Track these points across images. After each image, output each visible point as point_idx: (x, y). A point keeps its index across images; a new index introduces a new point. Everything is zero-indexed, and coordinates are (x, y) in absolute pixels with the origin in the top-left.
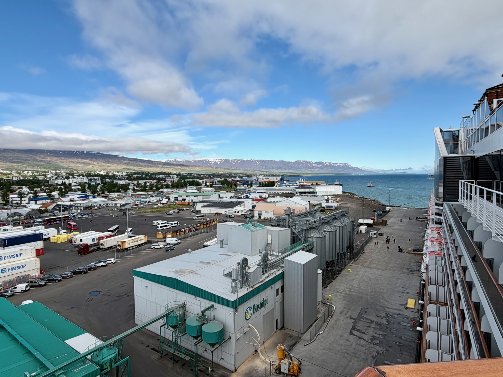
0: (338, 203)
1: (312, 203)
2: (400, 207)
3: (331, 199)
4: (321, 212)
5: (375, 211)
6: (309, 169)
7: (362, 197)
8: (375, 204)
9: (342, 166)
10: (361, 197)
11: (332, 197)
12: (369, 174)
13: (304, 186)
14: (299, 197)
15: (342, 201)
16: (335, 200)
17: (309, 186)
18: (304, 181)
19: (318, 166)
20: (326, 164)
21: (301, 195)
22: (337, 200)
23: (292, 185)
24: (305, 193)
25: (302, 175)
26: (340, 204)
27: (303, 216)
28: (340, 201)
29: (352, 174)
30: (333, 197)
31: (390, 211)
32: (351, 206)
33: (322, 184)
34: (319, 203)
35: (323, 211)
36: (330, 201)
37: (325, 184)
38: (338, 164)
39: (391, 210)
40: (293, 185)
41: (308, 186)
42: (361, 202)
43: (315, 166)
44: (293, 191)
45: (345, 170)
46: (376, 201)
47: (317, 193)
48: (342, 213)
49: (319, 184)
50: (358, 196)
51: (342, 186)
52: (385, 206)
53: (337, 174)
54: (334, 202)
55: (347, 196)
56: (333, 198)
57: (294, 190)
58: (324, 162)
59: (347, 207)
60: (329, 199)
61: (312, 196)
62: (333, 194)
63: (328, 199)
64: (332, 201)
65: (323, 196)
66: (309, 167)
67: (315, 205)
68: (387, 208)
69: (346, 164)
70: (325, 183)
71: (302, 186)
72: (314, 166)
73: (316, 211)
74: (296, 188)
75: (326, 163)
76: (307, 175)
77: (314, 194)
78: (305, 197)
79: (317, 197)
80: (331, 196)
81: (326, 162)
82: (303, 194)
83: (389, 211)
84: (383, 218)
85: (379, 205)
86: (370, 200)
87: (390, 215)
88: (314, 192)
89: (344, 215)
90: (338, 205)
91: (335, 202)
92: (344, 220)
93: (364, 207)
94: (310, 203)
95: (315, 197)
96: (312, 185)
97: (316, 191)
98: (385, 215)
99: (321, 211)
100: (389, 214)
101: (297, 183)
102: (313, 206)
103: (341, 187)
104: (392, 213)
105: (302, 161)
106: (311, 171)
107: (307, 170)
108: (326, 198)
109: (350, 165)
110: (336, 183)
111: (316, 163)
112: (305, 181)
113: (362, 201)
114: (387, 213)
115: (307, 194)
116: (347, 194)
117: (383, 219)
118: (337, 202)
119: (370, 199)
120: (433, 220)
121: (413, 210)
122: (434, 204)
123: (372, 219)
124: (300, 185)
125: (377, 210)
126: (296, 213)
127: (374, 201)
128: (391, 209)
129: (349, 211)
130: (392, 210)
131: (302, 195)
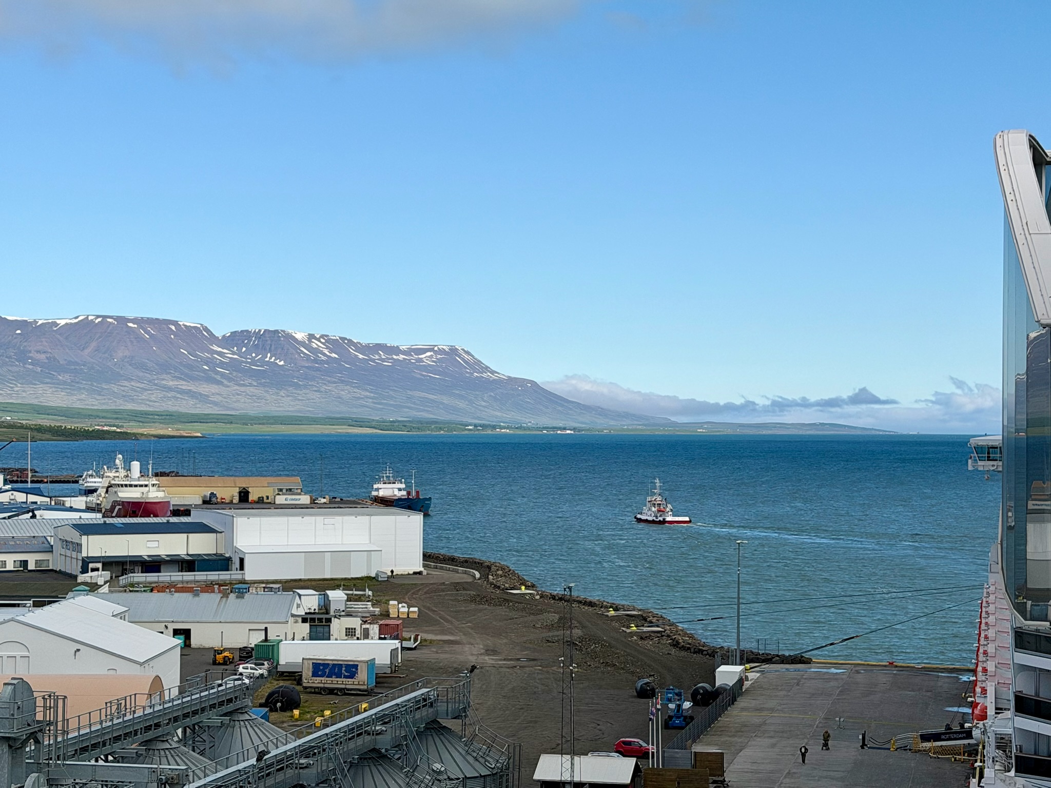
0: (396, 643)
1: (208, 643)
2: (808, 661)
3: (349, 615)
4: (273, 709)
5: (646, 693)
6: (184, 385)
7: (558, 591)
8: (648, 644)
9: (427, 368)
10: (553, 597)
11: (349, 599)
12: (605, 426)
13: (147, 514)
14: (103, 597)
15: (423, 621)
16: (374, 619)
17: (187, 513)
18: (144, 473)
19: (254, 363)
20: (316, 351)
21: (123, 580)
22: (386, 615)
23: (49, 508)
24: (152, 565)
25: (132, 428)
26: (410, 644)
27: (133, 746)
28: (408, 621)
29: (494, 427)
30: (359, 599)
31: (741, 694)
32: (488, 660)
33: (280, 500)
34: (256, 639)
35: (290, 703)
36: (338, 626)
37: (305, 499)
38: (396, 350)
39: (747, 684)
40: (61, 507)
41: (176, 513)
42: (551, 627)
43: (233, 365)
44: (58, 549)
45: (446, 400)
46: (651, 624)
47: (242, 567)
48: (425, 712)
49: (260, 501)
50: (533, 586)
51: (426, 515)
52: (712, 653)
53: (393, 425)
54: (366, 635)
55: (457, 586)
56: (359, 606)
57: (66, 543)
58: (299, 336)
59: (458, 671)
60: (333, 608)
61: (208, 587)
62: (358, 571)
63: (325, 607)
64: (354, 623)
65: (291, 586)
66: (189, 372)
67: (226, 662)
68: (723, 668)
69: (453, 351)
70: (303, 491)
71: (134, 515)
72: (222, 365)
73: (231, 707)
74: (87, 529)
75: (315, 344)
76: (170, 431)
77: (224, 576)
78: (156, 595)
79: (241, 594)
80: (346, 588)
81: (311, 337)
82: (139, 577)
83: (736, 692)
84: (695, 739)
85: (673, 651)
86: (612, 613)
87: (745, 717)
88: (221, 563)
89: (434, 728)
90: (394, 652)
91: (374, 629)
92: (437, 766)
93: (574, 667)
94: (187, 644)
95: (225, 595)
96: (208, 502)
97: (236, 551)
98: (714, 718)
99: (270, 703)
100: (736, 714)
101: (91, 491)
102: (215, 663)
103: (417, 519)
104: (753, 703)
105: (134, 321)
106: (203, 398)
107: (170, 389)
108: (310, 601)
109: (479, 362)
110: (381, 493)
111: (237, 339)
112: (156, 475)
113: (564, 622)
114: (724, 708)
115: (165, 576)
116: (460, 575)
117: (698, 748)
118: (387, 632)
119: (616, 609)
120: (1003, 743)
121: (883, 678)
122: (1009, 640)
123: (625, 751)
124: (115, 504)
125: (662, 686)
126: (73, 724)
127: (643, 619)
128: (752, 676)
129: (473, 699)
130: (756, 681)
131: (132, 587)
